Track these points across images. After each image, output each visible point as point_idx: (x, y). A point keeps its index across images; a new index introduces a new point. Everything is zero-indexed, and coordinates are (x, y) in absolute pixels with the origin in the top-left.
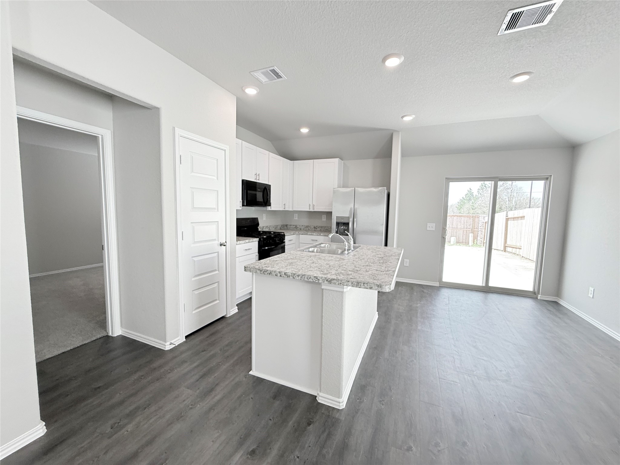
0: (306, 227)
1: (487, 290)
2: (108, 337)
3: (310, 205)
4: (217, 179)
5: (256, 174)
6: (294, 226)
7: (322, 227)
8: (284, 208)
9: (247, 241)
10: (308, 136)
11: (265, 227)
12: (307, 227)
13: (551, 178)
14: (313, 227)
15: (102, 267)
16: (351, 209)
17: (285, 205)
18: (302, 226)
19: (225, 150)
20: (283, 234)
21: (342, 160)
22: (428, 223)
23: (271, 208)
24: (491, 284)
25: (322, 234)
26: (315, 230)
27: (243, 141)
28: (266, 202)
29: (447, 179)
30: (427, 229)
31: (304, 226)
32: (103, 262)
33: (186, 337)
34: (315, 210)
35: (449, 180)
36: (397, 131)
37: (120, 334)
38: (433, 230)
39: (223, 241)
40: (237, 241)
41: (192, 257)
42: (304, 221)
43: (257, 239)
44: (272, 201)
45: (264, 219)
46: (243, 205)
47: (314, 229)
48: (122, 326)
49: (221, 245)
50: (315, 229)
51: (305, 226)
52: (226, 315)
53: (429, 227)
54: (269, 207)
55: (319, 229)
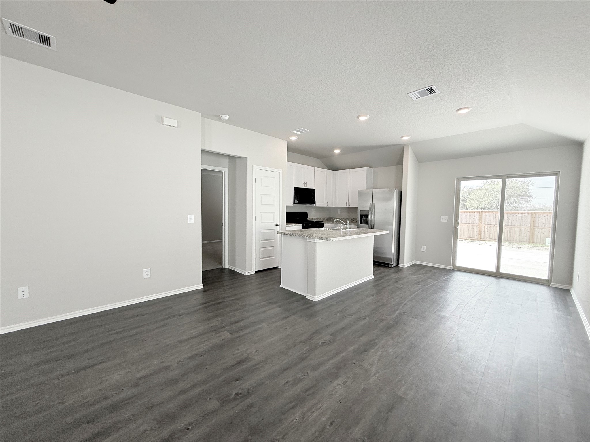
1: (498, 275)
2: (222, 268)
3: (347, 203)
4: (275, 189)
5: (304, 183)
8: (328, 205)
9: (294, 225)
10: (340, 154)
11: (313, 219)
13: (559, 174)
14: (351, 219)
15: (222, 242)
16: (371, 204)
17: (328, 203)
18: (343, 218)
19: (280, 172)
20: (322, 222)
21: (372, 168)
22: (442, 216)
23: (315, 205)
24: (502, 270)
25: (352, 224)
26: (352, 222)
27: (295, 163)
28: (313, 201)
29: (458, 179)
30: (441, 221)
32: (222, 239)
33: (256, 272)
34: (350, 206)
35: (460, 179)
36: (407, 145)
37: (228, 268)
38: (446, 221)
39: (278, 223)
40: (286, 224)
41: (260, 230)
42: (345, 215)
43: (302, 225)
44: (316, 200)
45: (313, 213)
46: (294, 203)
48: (228, 264)
49: (276, 226)
52: (278, 267)
53: (443, 219)
54: (314, 204)
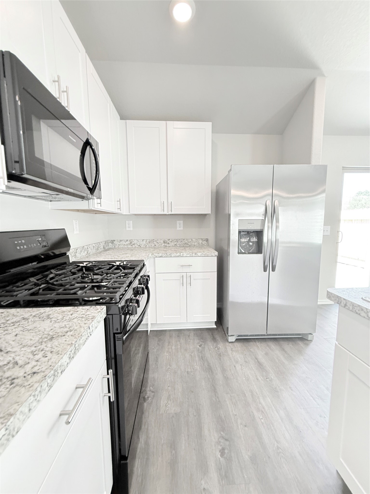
0: (150, 242)
6: (129, 242)
7: (177, 241)
12: (152, 241)
17: (119, 201)
18: (143, 240)
31: (146, 240)
47: (163, 244)
50: (165, 244)
51: (148, 241)
55: (172, 244)
